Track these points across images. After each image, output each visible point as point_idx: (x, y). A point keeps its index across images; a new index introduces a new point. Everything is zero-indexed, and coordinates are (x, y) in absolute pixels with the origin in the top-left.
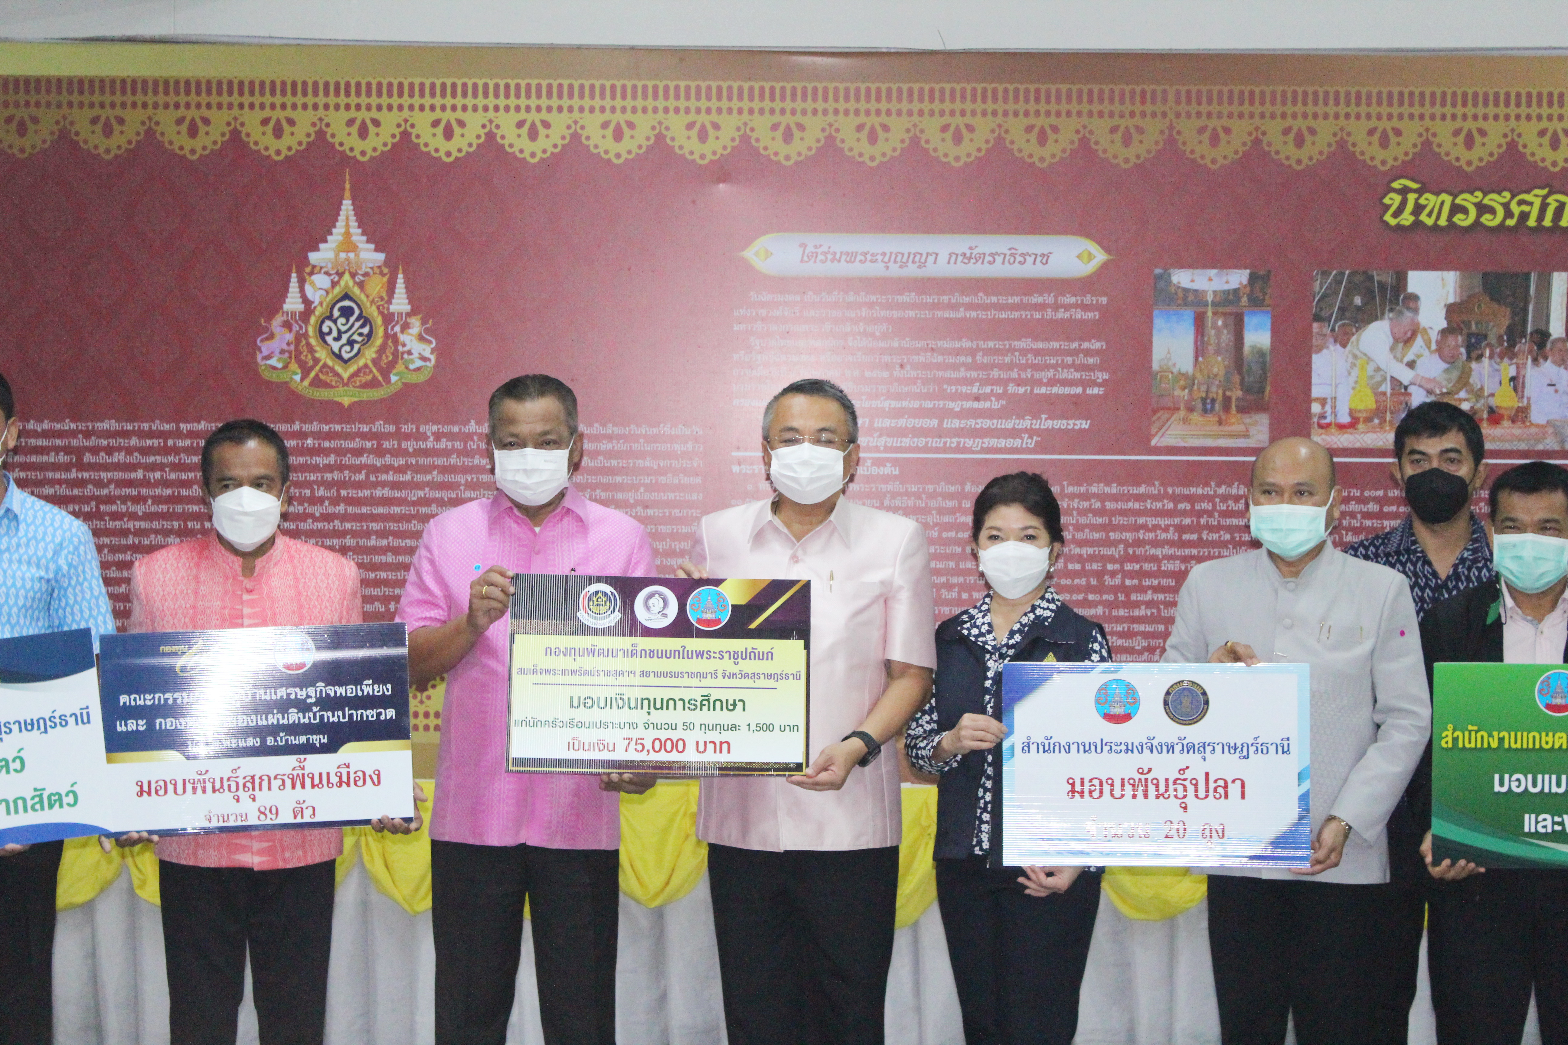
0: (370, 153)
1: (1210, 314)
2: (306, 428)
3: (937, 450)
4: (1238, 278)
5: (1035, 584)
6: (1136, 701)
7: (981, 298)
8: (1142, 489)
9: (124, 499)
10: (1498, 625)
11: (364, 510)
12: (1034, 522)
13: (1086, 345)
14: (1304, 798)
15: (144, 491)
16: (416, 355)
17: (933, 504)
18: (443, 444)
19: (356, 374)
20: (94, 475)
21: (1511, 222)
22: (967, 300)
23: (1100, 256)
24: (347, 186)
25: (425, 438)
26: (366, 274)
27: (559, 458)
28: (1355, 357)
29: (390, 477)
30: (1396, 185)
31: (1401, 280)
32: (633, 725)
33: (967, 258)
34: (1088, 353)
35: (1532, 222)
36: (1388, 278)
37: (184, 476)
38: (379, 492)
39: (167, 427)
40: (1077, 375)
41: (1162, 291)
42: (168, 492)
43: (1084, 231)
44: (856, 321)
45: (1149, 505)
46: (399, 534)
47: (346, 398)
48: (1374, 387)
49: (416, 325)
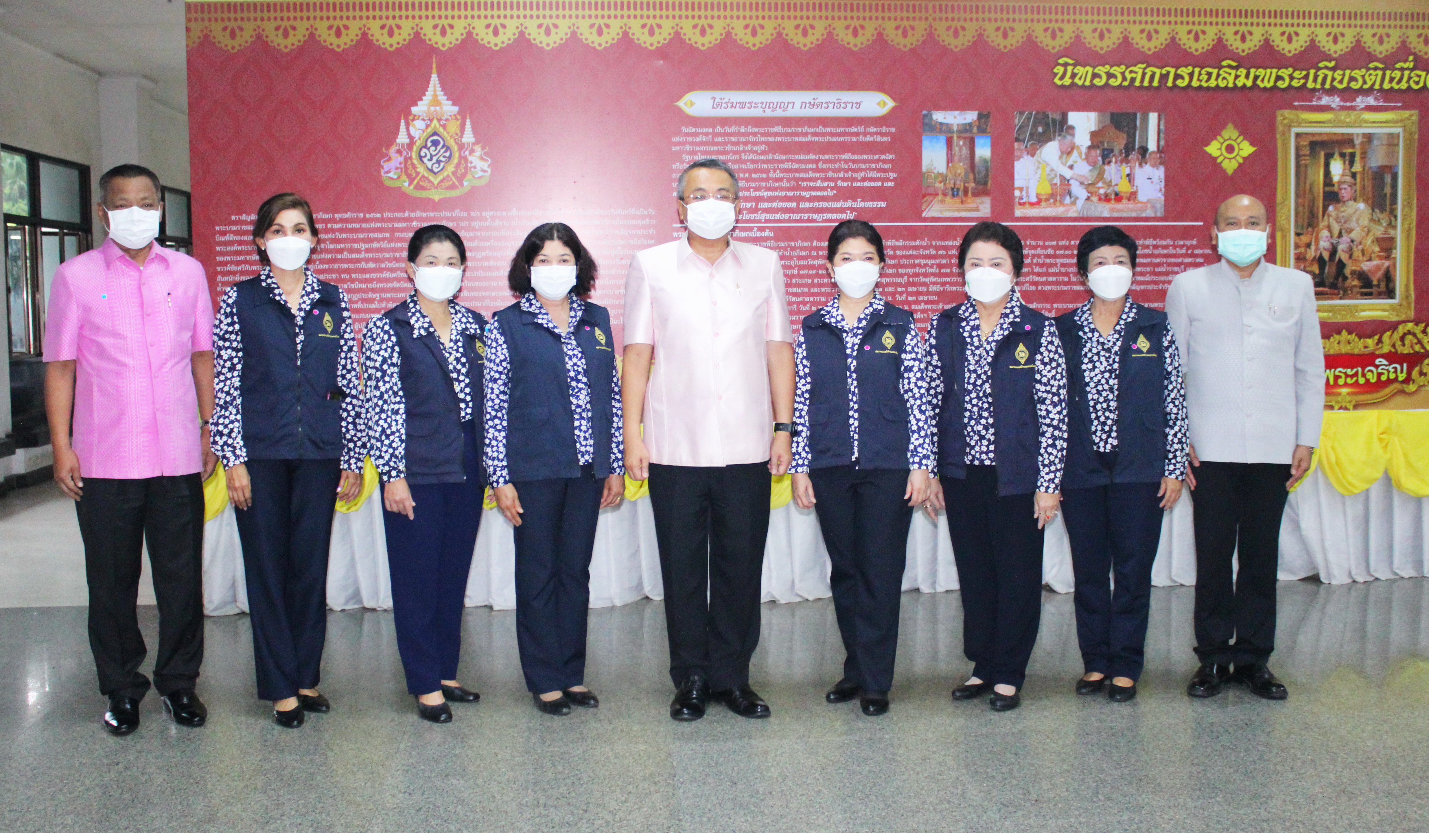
0: (448, 46)
1: (955, 138)
2: (412, 215)
3: (796, 221)
4: (971, 116)
7: (821, 129)
8: (917, 243)
13: (883, 157)
16: (479, 169)
17: (794, 254)
18: (497, 223)
19: (442, 181)
21: (1126, 84)
22: (812, 130)
23: (891, 104)
24: (434, 66)
25: (485, 219)
26: (447, 120)
28: (1039, 163)
30: (1061, 61)
31: (1064, 117)
33: (812, 105)
34: (885, 161)
35: (1137, 83)
36: (1057, 116)
37: (338, 247)
39: (327, 216)
40: (878, 175)
41: (927, 124)
42: (329, 256)
43: (881, 88)
44: (745, 144)
45: (922, 252)
46: (471, 279)
47: (436, 196)
48: (1050, 181)
49: (478, 151)
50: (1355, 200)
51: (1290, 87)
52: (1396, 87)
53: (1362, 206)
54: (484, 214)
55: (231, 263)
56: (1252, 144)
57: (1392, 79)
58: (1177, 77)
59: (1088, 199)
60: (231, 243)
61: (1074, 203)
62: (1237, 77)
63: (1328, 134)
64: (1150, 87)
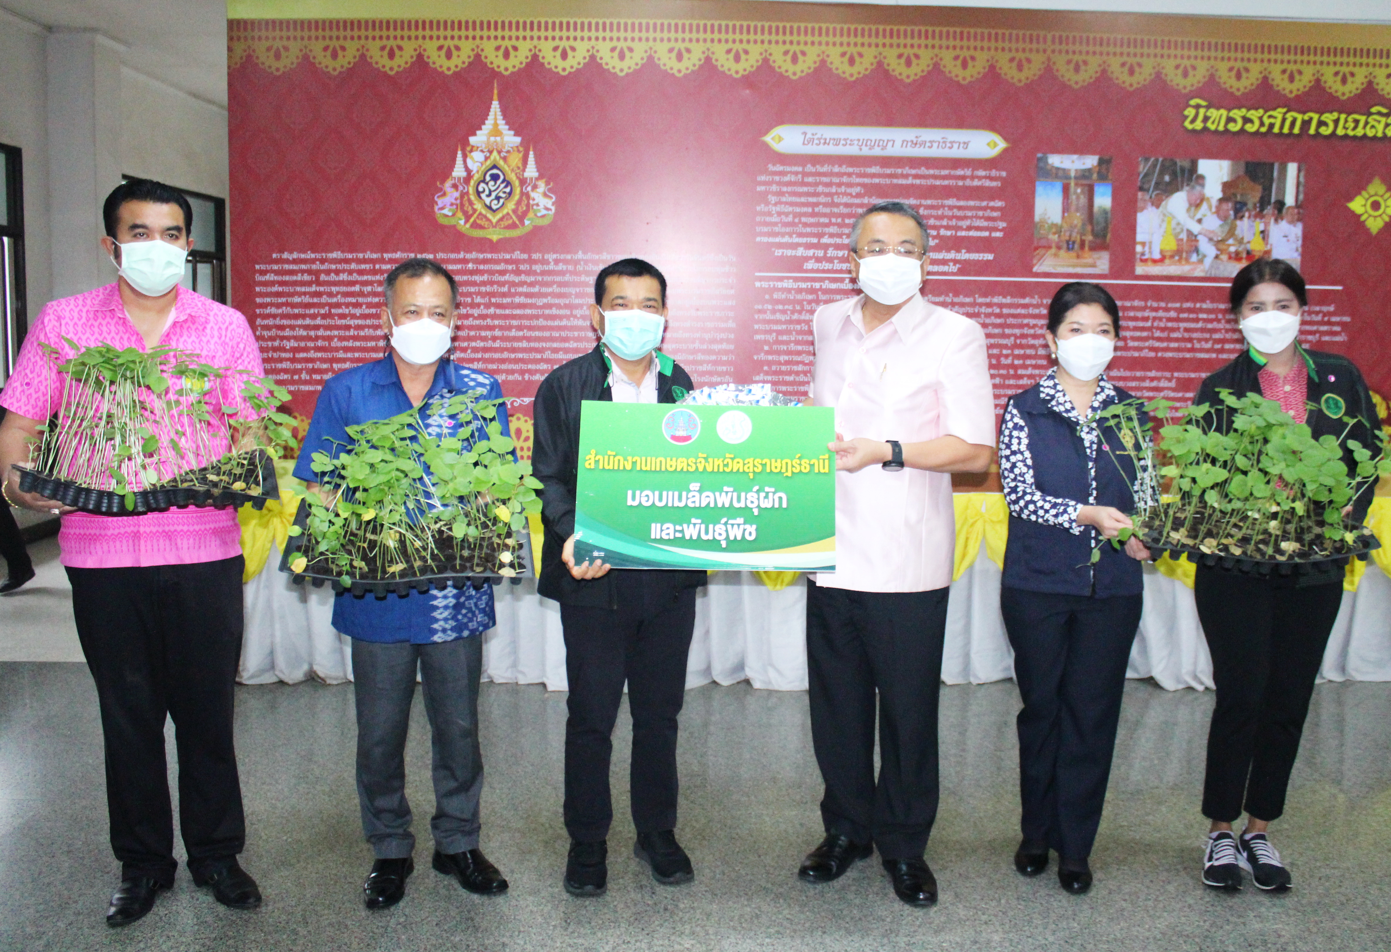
0: (511, 69)
1: (1072, 184)
2: (468, 256)
7: (923, 170)
8: (1027, 301)
9: (347, 305)
11: (507, 312)
13: (992, 204)
15: (361, 300)
16: (542, 206)
18: (561, 267)
19: (501, 219)
20: (327, 289)
21: (1263, 130)
22: (913, 172)
23: (1002, 145)
24: (496, 92)
25: (548, 263)
26: (508, 152)
28: (1164, 215)
29: (524, 289)
30: (1193, 102)
31: (1194, 165)
34: (993, 209)
35: (1276, 130)
36: (1186, 164)
38: (517, 300)
39: (375, 256)
40: (985, 224)
41: (1042, 169)
42: (376, 300)
43: (992, 128)
44: (839, 185)
45: (1031, 311)
46: (530, 328)
47: (495, 235)
48: (1176, 235)
49: (542, 186)
54: (546, 256)
55: (272, 305)
58: (1321, 123)
59: (1217, 257)
60: (272, 283)
61: (1201, 261)
62: (1387, 126)
64: (1290, 134)
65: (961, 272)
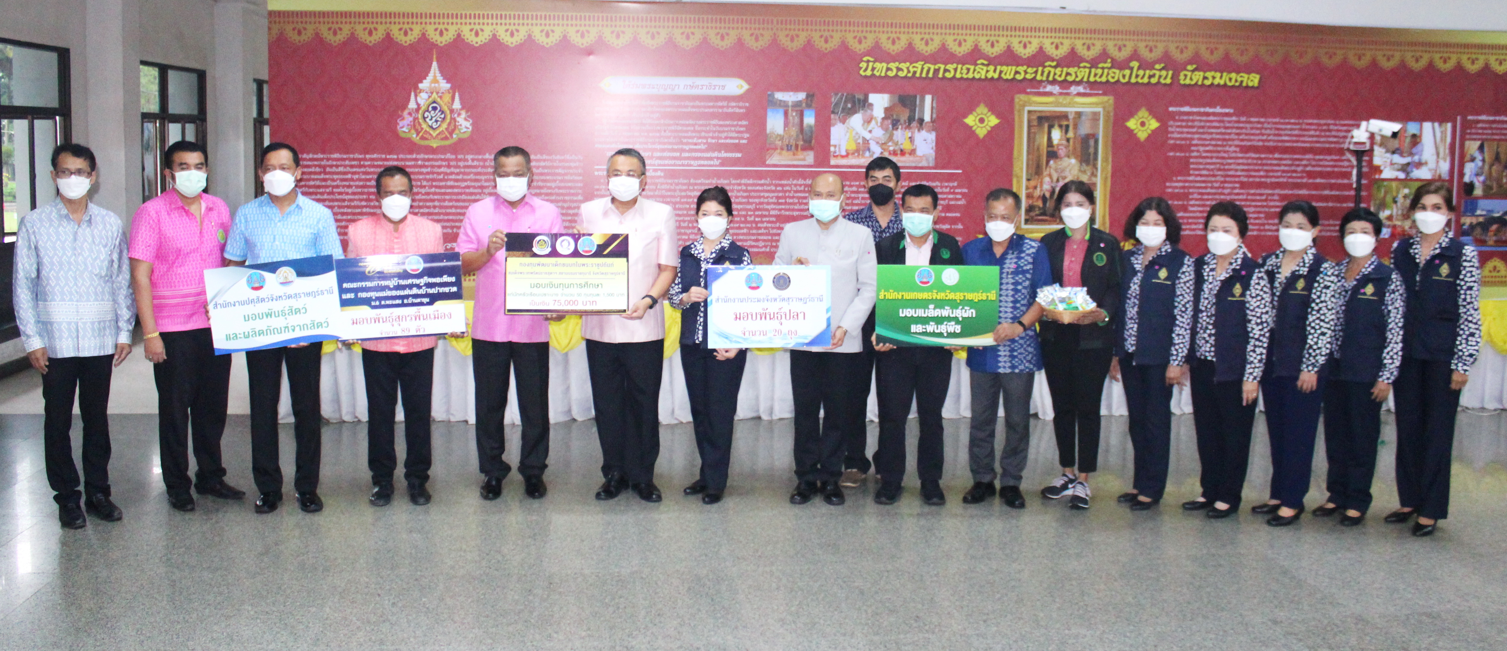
0: (444, 42)
1: (790, 110)
2: (418, 156)
3: (680, 165)
5: (721, 233)
6: (761, 281)
7: (697, 103)
8: (763, 182)
9: (344, 186)
10: (904, 249)
11: (443, 191)
12: (721, 208)
13: (740, 123)
14: (829, 320)
15: (352, 183)
16: (463, 126)
17: (678, 187)
18: (475, 163)
19: (438, 134)
20: (331, 177)
21: (910, 75)
22: (692, 104)
23: (746, 87)
24: (435, 56)
25: (468, 161)
26: (443, 93)
27: (524, 180)
28: (848, 128)
29: (453, 177)
30: (865, 59)
32: (557, 295)
33: (692, 87)
34: (741, 126)
35: (918, 75)
36: (861, 97)
38: (449, 183)
39: (360, 156)
40: (736, 135)
41: (771, 101)
42: (361, 183)
43: (740, 76)
45: (765, 188)
46: (458, 201)
47: (434, 144)
48: (856, 141)
49: (464, 114)
50: (1069, 157)
51: (1025, 78)
52: (1099, 80)
53: (1073, 161)
54: (467, 157)
56: (998, 117)
57: (1095, 75)
58: (946, 71)
59: (882, 153)
62: (987, 71)
63: (1050, 112)
64: (927, 78)
65: (722, 165)
